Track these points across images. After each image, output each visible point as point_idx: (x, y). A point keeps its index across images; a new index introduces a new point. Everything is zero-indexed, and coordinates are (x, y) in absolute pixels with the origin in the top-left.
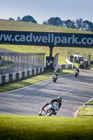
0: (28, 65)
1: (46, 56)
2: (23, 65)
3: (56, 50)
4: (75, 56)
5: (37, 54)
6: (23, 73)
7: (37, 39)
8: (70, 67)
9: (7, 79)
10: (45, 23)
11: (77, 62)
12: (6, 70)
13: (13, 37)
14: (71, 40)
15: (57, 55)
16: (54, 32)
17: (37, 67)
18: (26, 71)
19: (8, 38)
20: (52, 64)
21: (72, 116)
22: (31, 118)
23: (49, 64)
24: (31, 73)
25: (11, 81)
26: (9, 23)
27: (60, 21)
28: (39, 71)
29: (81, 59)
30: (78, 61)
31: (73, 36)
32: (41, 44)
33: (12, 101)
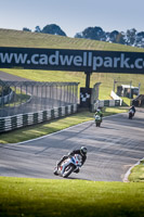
0: (51, 101)
1: (79, 87)
2: (44, 101)
3: (95, 78)
4: (124, 86)
5: (65, 84)
6: (45, 113)
7: (67, 60)
8: (117, 105)
9: (20, 122)
10: (78, 36)
11: (127, 96)
12: (19, 108)
13: (29, 58)
14: (119, 63)
15: (97, 85)
16: (93, 49)
17: (66, 104)
18: (49, 110)
19: (22, 58)
20: (88, 100)
21: (121, 180)
22: (57, 184)
23: (84, 99)
24: (56, 113)
25: (26, 126)
26: (23, 35)
27: (102, 32)
28: (69, 110)
29: (133, 92)
30: (129, 95)
31: (123, 55)
32: (72, 68)
33: (28, 157)
